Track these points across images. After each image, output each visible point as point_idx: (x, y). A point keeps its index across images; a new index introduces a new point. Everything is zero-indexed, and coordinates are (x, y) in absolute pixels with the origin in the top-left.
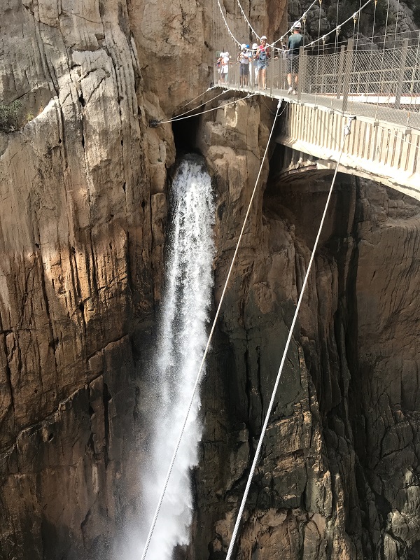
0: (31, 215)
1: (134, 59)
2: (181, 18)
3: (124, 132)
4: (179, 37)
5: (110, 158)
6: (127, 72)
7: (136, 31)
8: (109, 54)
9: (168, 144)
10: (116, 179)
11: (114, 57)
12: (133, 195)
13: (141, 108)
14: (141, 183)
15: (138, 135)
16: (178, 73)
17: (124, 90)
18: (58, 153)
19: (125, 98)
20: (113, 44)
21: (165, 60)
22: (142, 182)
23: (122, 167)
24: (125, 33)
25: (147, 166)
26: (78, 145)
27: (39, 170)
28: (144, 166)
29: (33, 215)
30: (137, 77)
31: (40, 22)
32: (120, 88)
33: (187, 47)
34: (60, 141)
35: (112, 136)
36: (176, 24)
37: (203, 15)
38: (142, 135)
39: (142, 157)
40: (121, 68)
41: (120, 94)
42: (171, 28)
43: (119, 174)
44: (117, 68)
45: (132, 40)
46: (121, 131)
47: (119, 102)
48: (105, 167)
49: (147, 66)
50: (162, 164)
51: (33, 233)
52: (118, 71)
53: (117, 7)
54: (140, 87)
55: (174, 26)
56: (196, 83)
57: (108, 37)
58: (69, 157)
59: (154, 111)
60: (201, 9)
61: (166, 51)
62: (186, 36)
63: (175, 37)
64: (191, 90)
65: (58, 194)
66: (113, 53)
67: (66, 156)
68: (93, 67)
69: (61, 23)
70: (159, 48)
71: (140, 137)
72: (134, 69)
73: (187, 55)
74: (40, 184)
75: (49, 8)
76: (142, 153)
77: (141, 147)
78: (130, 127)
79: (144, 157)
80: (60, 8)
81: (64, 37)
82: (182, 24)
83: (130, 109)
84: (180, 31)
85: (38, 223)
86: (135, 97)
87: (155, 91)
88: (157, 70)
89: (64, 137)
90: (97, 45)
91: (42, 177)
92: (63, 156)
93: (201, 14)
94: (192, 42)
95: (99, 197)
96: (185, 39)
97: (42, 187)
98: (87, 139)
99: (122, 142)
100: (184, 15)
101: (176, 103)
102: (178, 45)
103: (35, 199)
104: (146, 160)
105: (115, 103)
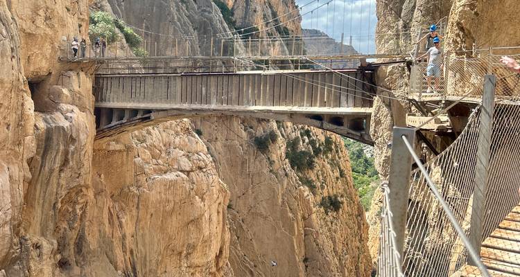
1: (17, 30)
2: (45, 10)
3: (14, 83)
4: (42, 22)
6: (16, 38)
10: (3, 120)
11: (7, 26)
12: (14, 135)
16: (37, 46)
17: (15, 51)
19: (16, 57)
20: (5, 17)
22: (21, 125)
23: (9, 111)
24: (10, 12)
28: (23, 112)
32: (13, 50)
33: (47, 29)
35: (6, 85)
36: (41, 12)
39: (23, 105)
41: (13, 54)
42: (38, 14)
43: (6, 117)
44: (9, 34)
46: (12, 81)
56: (48, 56)
61: (32, 29)
62: (47, 22)
63: (40, 21)
64: (44, 61)
66: (6, 24)
70: (27, 26)
73: (46, 35)
78: (19, 79)
82: (45, 13)
83: (18, 66)
84: (43, 18)
94: (52, 27)
96: (47, 24)
99: (11, 91)
100: (47, 8)
101: (32, 69)
102: (41, 27)
104: (24, 107)
105: (10, 60)
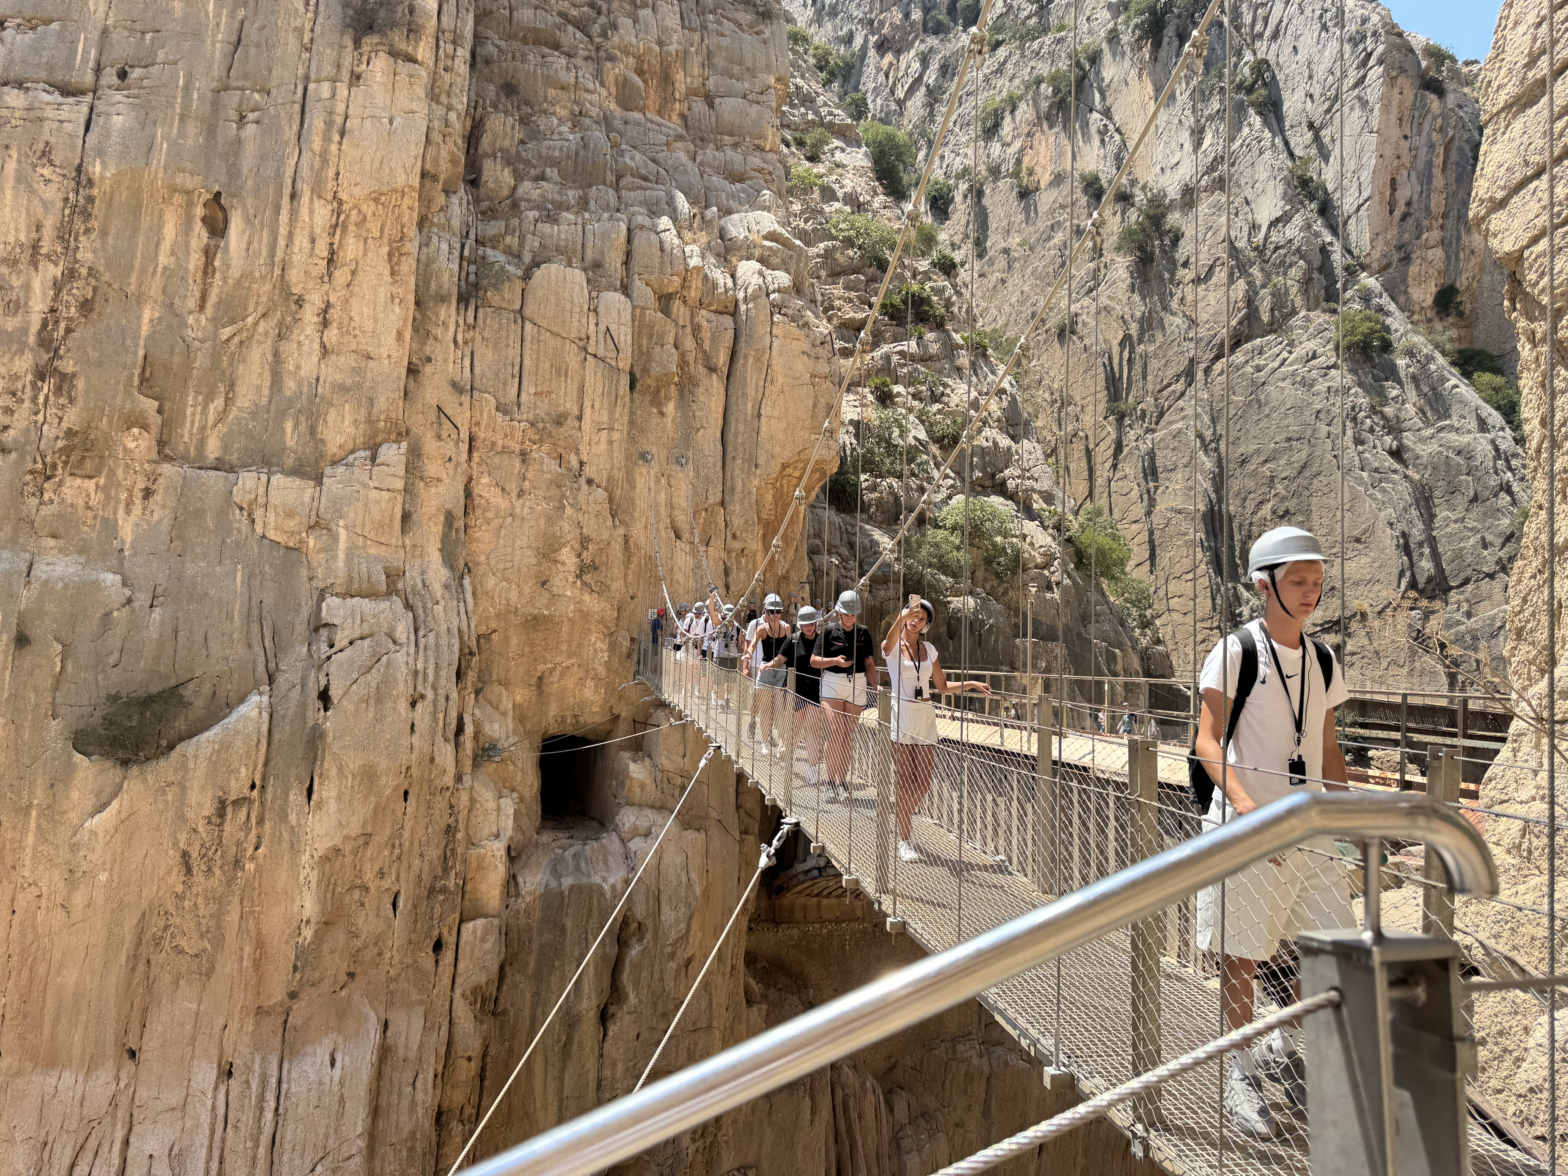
0: (133, 970)
1: (464, 617)
2: (577, 546)
3: (414, 771)
4: (571, 579)
5: (369, 830)
6: (444, 641)
7: (477, 564)
8: (408, 606)
9: (522, 799)
10: (377, 881)
11: (420, 611)
12: (415, 921)
13: (467, 719)
14: (440, 891)
15: (449, 780)
16: (564, 648)
17: (431, 678)
18: (243, 814)
19: (430, 695)
20: (420, 585)
21: (535, 622)
22: (444, 890)
23: (397, 851)
24: (452, 568)
25: (460, 850)
26: (296, 796)
27: (185, 855)
28: (453, 850)
29: (141, 968)
30: (466, 654)
31: (264, 537)
32: (420, 677)
33: (587, 598)
34: (253, 787)
35: (384, 779)
36: (567, 555)
37: (626, 542)
38: (459, 778)
39: (450, 831)
40: (431, 635)
41: (420, 688)
42: (556, 562)
43: (386, 870)
44: (421, 633)
45: (467, 581)
46: (408, 768)
47: (413, 704)
48: (355, 852)
49: (494, 631)
50: (498, 848)
51: (128, 1016)
52: (422, 641)
53: (442, 518)
54: (471, 673)
55: (563, 558)
56: (602, 671)
57: (412, 576)
58: (268, 825)
59: (496, 726)
60: (621, 531)
61: (539, 605)
62: (587, 578)
63: (562, 578)
64: (590, 683)
65: (219, 917)
66: (419, 605)
67: (261, 821)
68: (366, 629)
69: (311, 542)
70: (524, 596)
71: (451, 784)
72: (461, 637)
73: (584, 614)
74: (179, 888)
75: (289, 514)
76: (451, 821)
77: (451, 807)
78: (432, 760)
79: (456, 829)
80: (313, 513)
81: (310, 568)
82: (579, 556)
83: (435, 720)
84: (573, 569)
85: (149, 989)
86: (454, 695)
87: (505, 684)
88: (514, 640)
89: (264, 777)
90: (383, 588)
91: (189, 871)
92: (253, 820)
93: (620, 540)
95: (326, 924)
96: (584, 583)
97: (180, 897)
98: (321, 784)
99: (406, 793)
100: (584, 541)
101: (553, 710)
102: (568, 593)
103: (155, 927)
104: (460, 836)
105: (403, 706)
